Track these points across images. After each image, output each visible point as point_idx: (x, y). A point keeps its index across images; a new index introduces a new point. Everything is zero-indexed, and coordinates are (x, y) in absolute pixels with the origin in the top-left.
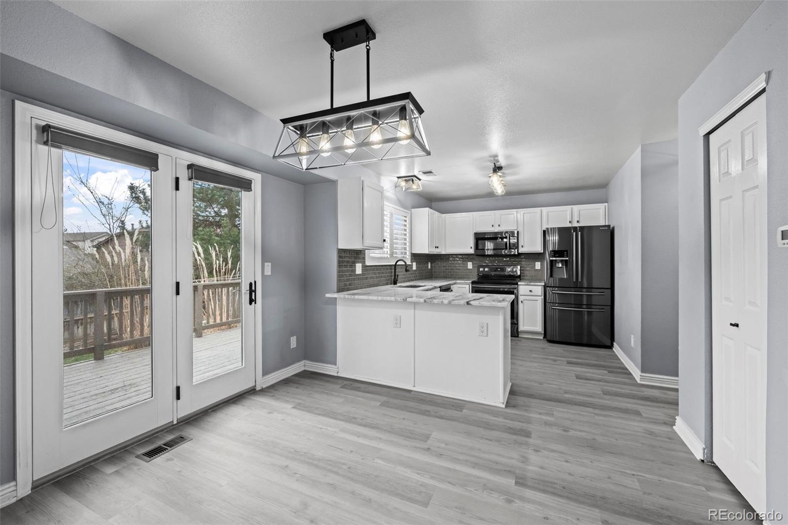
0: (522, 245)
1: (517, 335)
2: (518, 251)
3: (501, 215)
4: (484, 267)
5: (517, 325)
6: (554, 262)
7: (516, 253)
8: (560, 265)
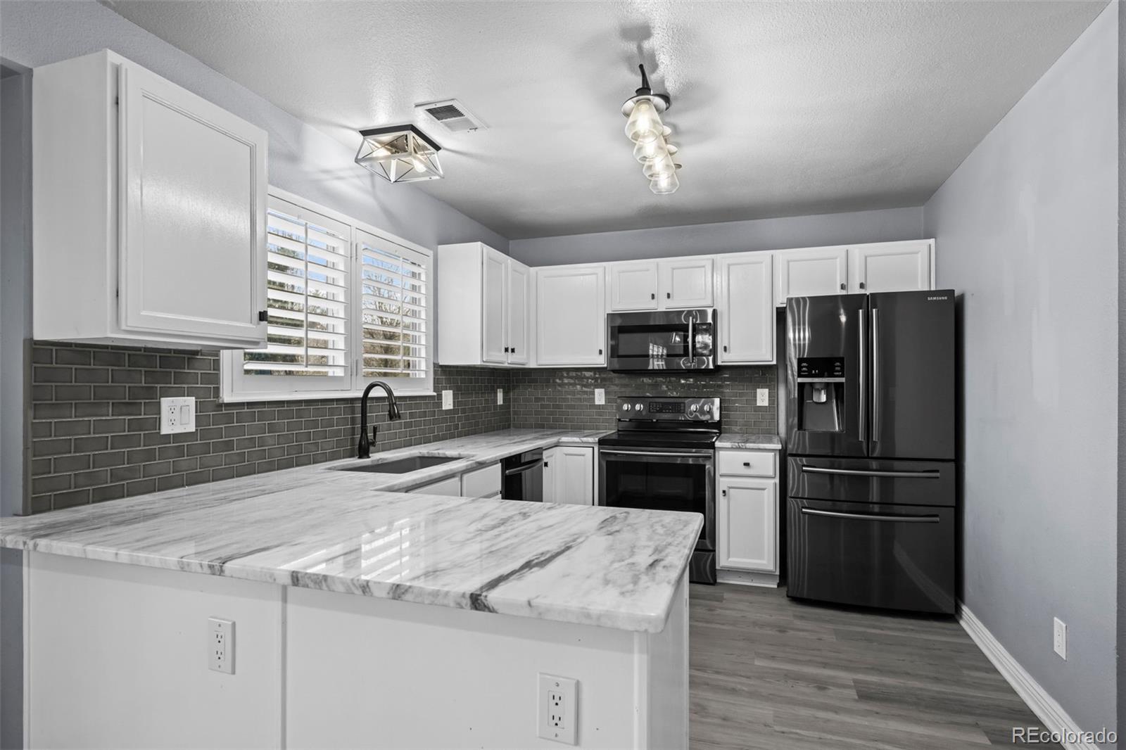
0: (727, 345)
1: (712, 581)
2: (715, 360)
3: (673, 269)
4: (633, 400)
5: (712, 553)
6: (807, 389)
7: (711, 366)
8: (823, 398)
